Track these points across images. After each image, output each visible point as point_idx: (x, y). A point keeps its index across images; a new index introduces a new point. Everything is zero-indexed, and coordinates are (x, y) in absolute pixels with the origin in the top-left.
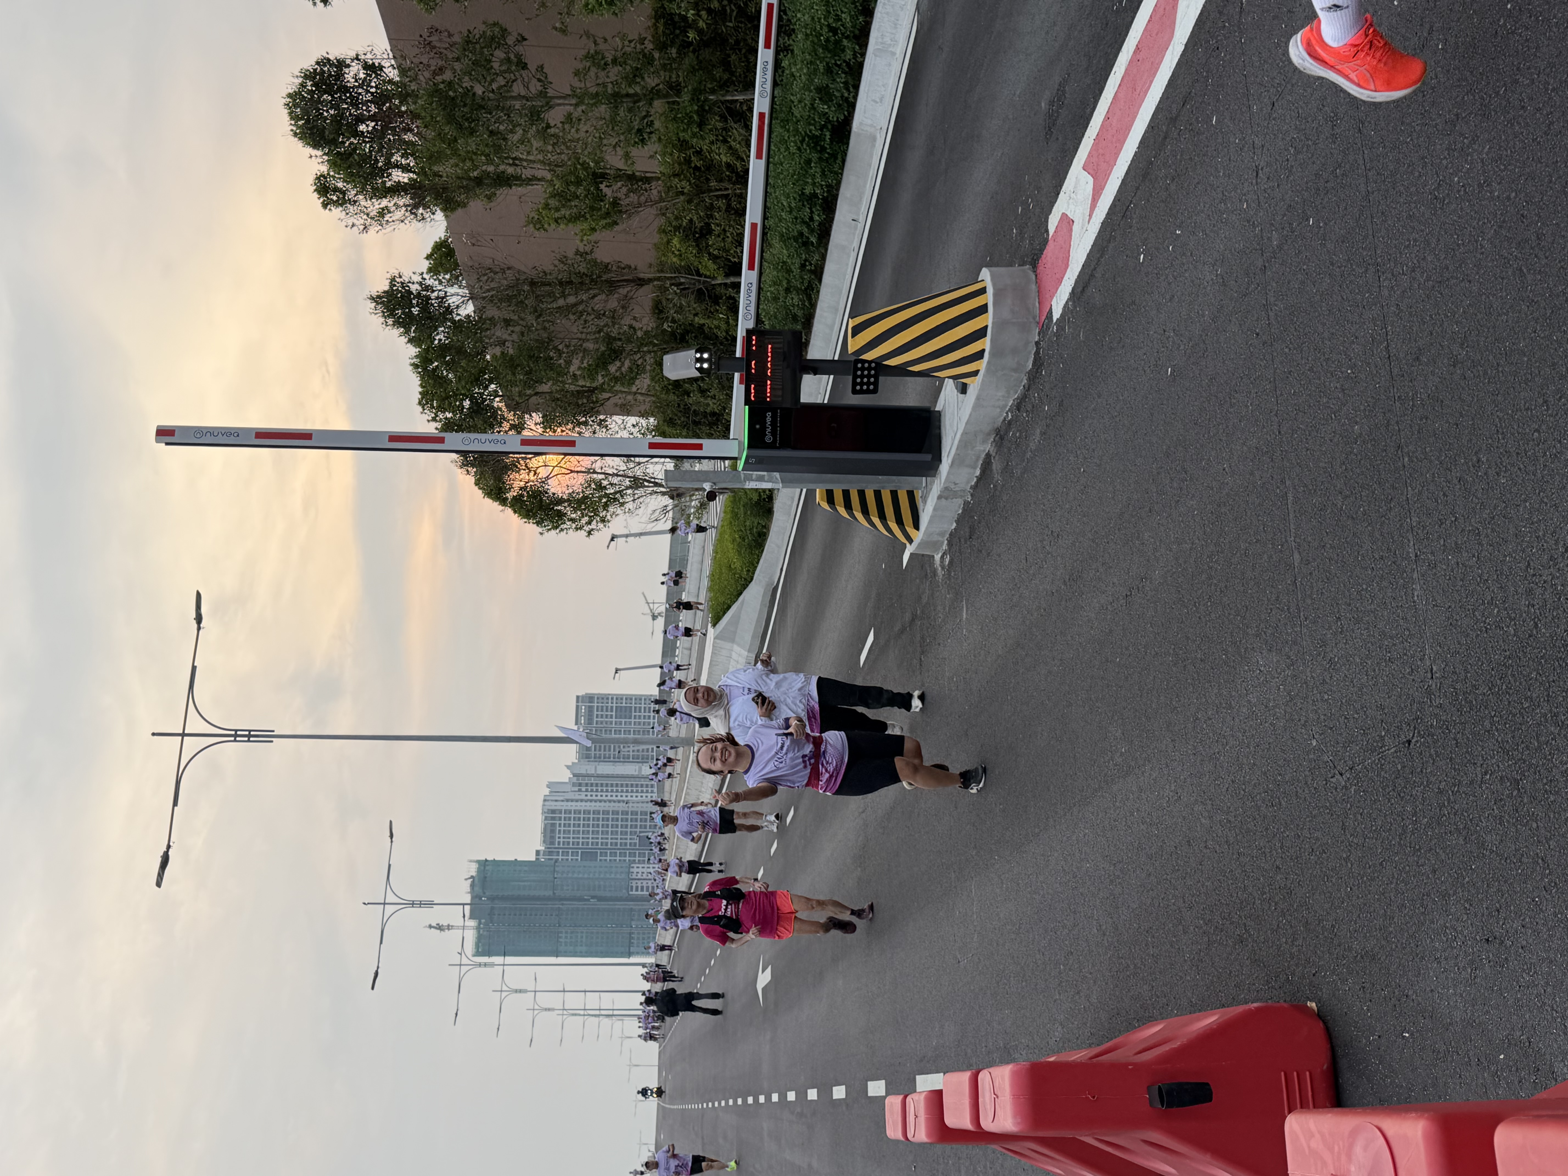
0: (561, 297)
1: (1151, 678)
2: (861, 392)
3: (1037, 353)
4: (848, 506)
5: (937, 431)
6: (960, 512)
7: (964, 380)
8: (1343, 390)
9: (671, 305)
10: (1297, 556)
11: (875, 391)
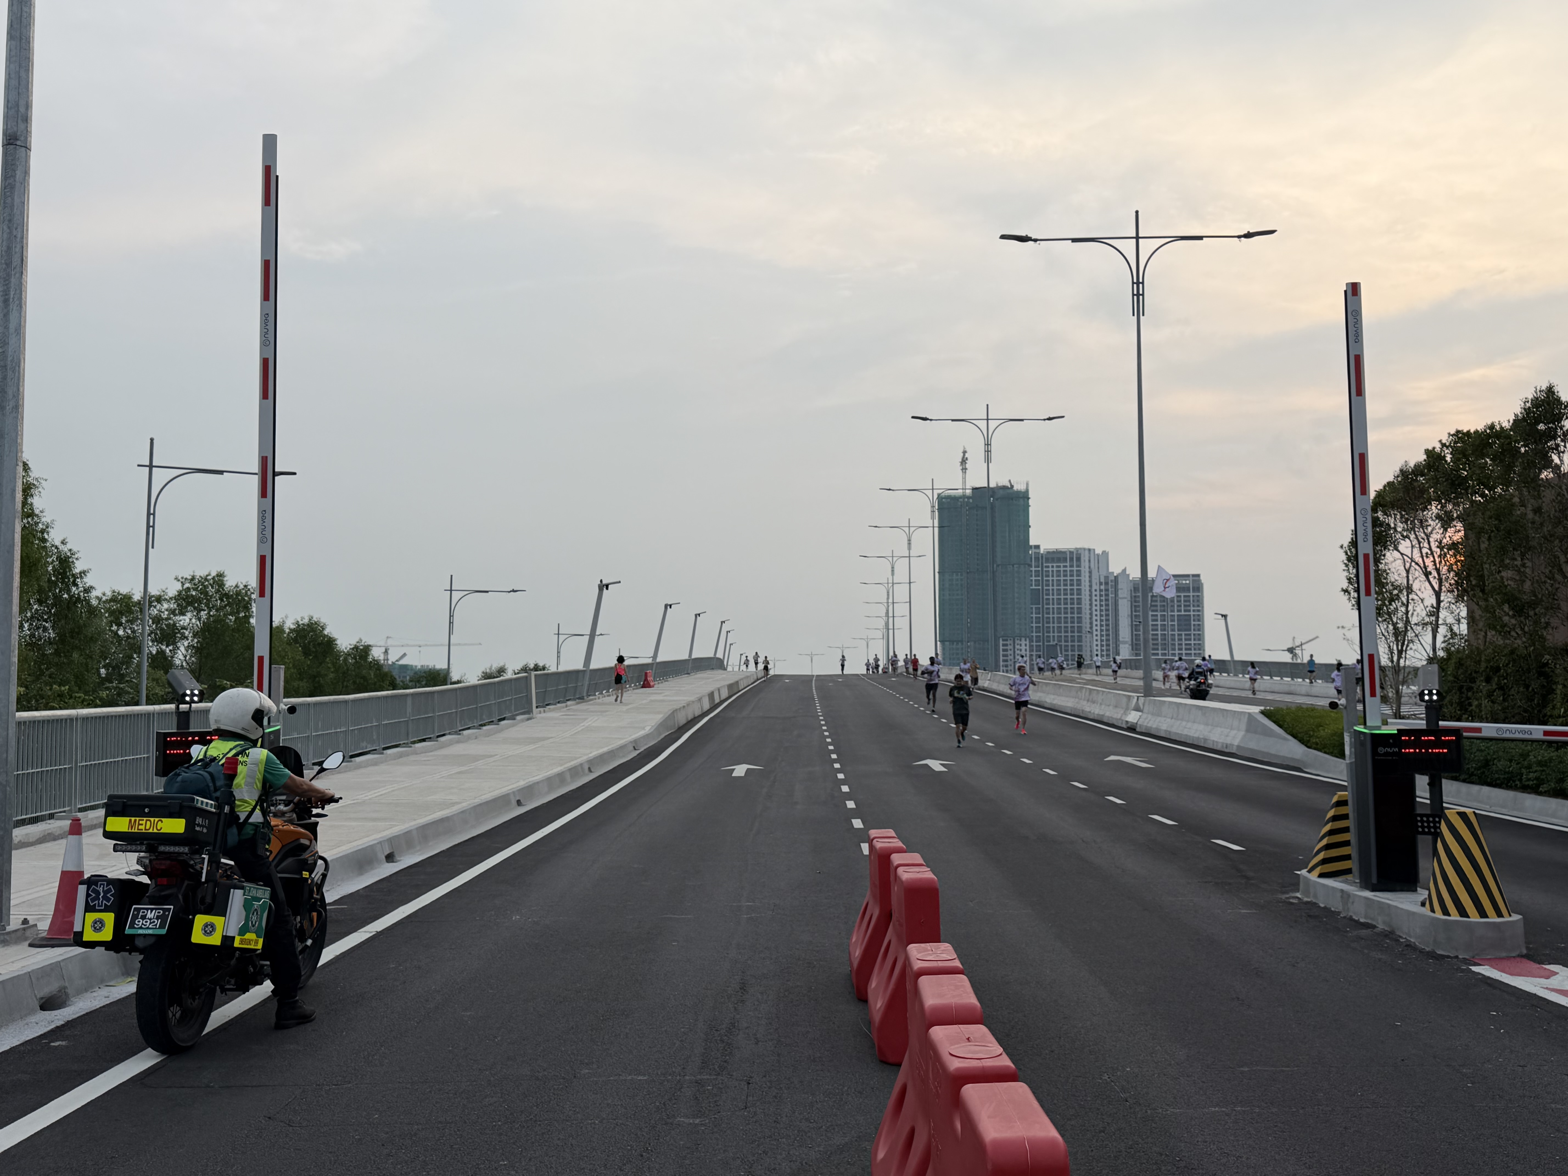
3: (1447, 956)
4: (1335, 818)
5: (1399, 889)
7: (1428, 903)
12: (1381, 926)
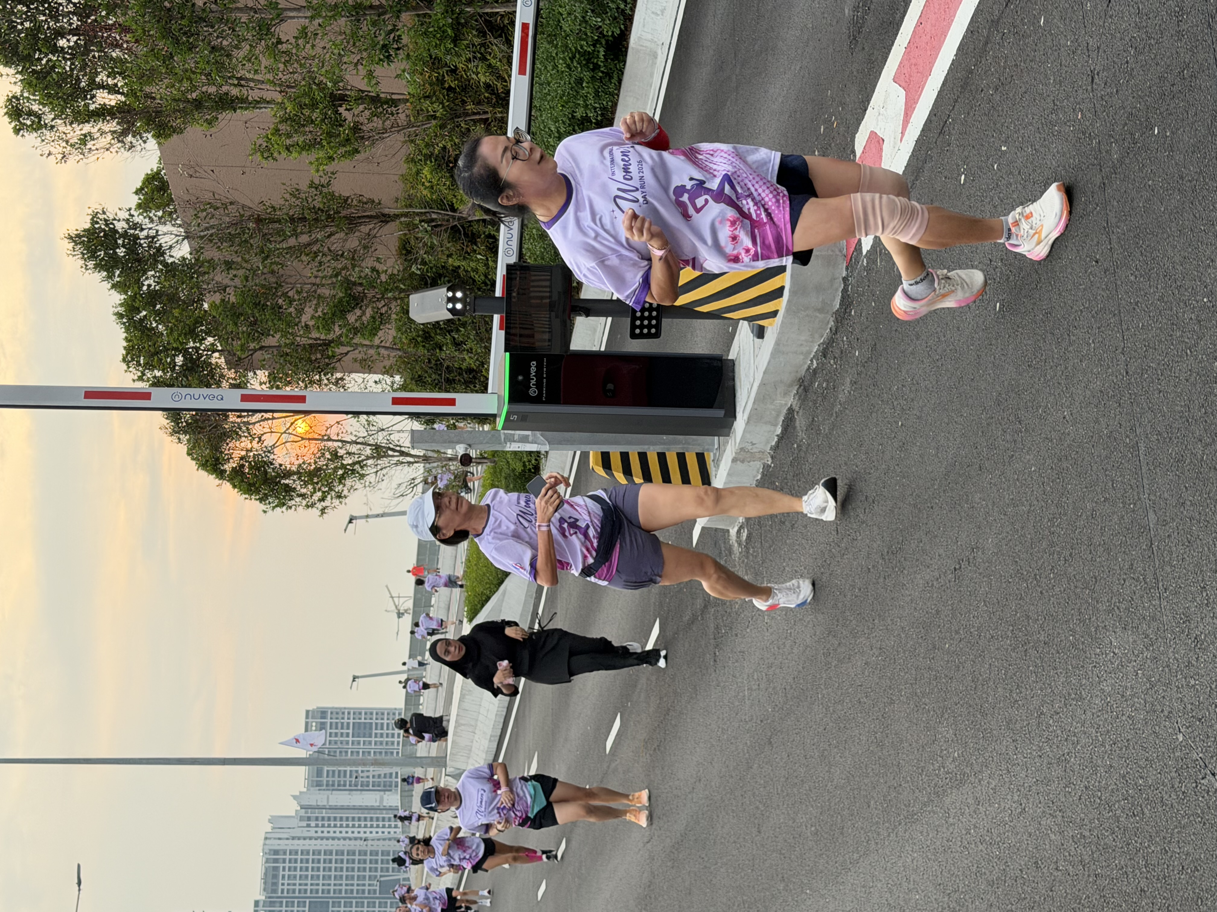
0: (292, 235)
1: (987, 666)
2: (641, 336)
3: (845, 290)
4: (627, 471)
5: (731, 383)
6: (759, 477)
7: (761, 323)
8: (1199, 321)
9: (421, 245)
10: (1152, 516)
11: (657, 335)
12: (791, 400)
